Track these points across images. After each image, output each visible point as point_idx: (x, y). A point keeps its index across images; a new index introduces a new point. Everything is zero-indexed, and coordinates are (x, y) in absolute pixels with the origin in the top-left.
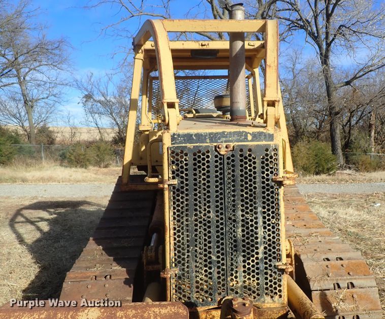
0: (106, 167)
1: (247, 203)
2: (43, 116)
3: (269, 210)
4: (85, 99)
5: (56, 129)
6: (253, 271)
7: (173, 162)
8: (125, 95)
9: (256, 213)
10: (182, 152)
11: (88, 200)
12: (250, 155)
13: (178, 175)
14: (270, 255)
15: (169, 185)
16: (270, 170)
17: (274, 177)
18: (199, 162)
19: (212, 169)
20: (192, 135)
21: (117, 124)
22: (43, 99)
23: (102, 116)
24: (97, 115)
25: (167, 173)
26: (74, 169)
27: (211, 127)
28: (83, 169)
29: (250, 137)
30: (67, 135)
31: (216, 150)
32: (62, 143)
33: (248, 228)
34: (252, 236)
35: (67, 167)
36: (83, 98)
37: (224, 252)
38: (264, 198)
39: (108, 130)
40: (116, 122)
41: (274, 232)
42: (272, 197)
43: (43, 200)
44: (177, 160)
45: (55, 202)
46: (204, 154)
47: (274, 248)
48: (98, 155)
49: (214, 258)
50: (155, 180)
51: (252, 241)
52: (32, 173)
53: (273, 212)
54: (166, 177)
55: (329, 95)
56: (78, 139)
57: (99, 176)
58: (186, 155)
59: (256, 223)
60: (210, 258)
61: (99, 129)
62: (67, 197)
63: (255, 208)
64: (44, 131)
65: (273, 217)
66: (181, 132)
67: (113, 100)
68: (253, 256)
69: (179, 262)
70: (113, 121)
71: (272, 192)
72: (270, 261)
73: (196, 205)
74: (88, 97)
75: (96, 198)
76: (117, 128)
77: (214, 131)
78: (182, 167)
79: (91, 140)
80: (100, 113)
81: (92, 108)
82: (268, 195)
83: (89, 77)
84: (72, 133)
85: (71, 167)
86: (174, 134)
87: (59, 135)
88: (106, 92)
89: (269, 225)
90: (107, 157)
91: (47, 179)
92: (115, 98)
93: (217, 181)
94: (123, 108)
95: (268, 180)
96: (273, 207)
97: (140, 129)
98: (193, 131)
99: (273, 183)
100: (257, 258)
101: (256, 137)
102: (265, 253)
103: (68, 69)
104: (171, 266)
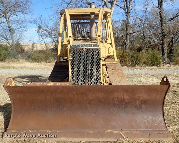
0: (49, 62)
1: (91, 64)
2: (18, 37)
3: (97, 66)
4: (38, 29)
5: (25, 44)
6: (93, 83)
7: (71, 53)
8: (58, 26)
9: (94, 67)
10: (73, 50)
11: (43, 75)
12: (92, 51)
13: (72, 56)
14: (98, 79)
15: (70, 59)
16: (98, 55)
17: (99, 57)
18: (78, 53)
19: (82, 55)
20: (76, 45)
21: (54, 41)
22: (18, 29)
23: (47, 37)
24: (44, 37)
25: (69, 56)
26: (35, 63)
27: (82, 43)
28: (39, 63)
29: (92, 46)
30: (30, 47)
31: (83, 50)
32: (28, 51)
33: (92, 71)
34: (93, 73)
35: (31, 62)
36: (37, 28)
37: (85, 78)
38: (96, 63)
39: (50, 45)
40: (54, 40)
41: (99, 73)
42: (99, 63)
43: (24, 75)
44: (72, 52)
45: (29, 76)
46: (79, 51)
47: (99, 77)
48: (45, 57)
49: (82, 79)
50: (66, 58)
51: (93, 75)
52: (16, 65)
53: (99, 67)
54: (69, 57)
55: (162, 25)
56: (36, 49)
57: (46, 67)
58: (74, 51)
59: (94, 70)
60: (81, 79)
61: (45, 44)
62: (34, 74)
63: (94, 66)
64: (18, 45)
65: (99, 68)
66: (73, 44)
67: (52, 29)
68: (93, 79)
69: (73, 80)
70: (52, 40)
71: (99, 61)
72: (98, 80)
73: (77, 65)
74: (40, 28)
75: (46, 75)
76: (54, 44)
77: (82, 44)
78: (73, 54)
79: (41, 49)
80: (46, 36)
81: (42, 33)
82: (97, 62)
83: (40, 17)
84: (33, 46)
85: (33, 62)
86: (71, 45)
87: (26, 47)
88: (48, 25)
89: (98, 70)
90: (50, 58)
91: (24, 67)
92: (53, 28)
93: (83, 58)
94: (57, 33)
95: (97, 58)
96: (99, 66)
97: (63, 44)
98: (76, 44)
99: (99, 59)
100: (94, 80)
101: (94, 46)
102: (96, 78)
103: (29, 13)
104: (71, 81)
